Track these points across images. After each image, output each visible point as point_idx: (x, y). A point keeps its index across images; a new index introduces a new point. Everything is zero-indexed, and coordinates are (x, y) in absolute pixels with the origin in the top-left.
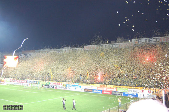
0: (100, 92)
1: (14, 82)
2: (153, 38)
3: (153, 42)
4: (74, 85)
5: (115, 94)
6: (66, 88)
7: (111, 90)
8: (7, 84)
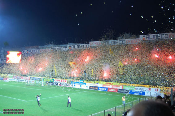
0: (106, 89)
1: (17, 78)
2: (162, 34)
3: (162, 38)
4: (79, 83)
5: (121, 92)
6: (71, 85)
7: (117, 87)
8: (10, 80)
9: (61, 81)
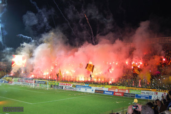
0: (111, 93)
1: (22, 82)
2: (168, 37)
3: (168, 42)
4: (84, 86)
5: (127, 96)
6: (76, 89)
7: (123, 91)
8: (15, 84)
9: (67, 84)
